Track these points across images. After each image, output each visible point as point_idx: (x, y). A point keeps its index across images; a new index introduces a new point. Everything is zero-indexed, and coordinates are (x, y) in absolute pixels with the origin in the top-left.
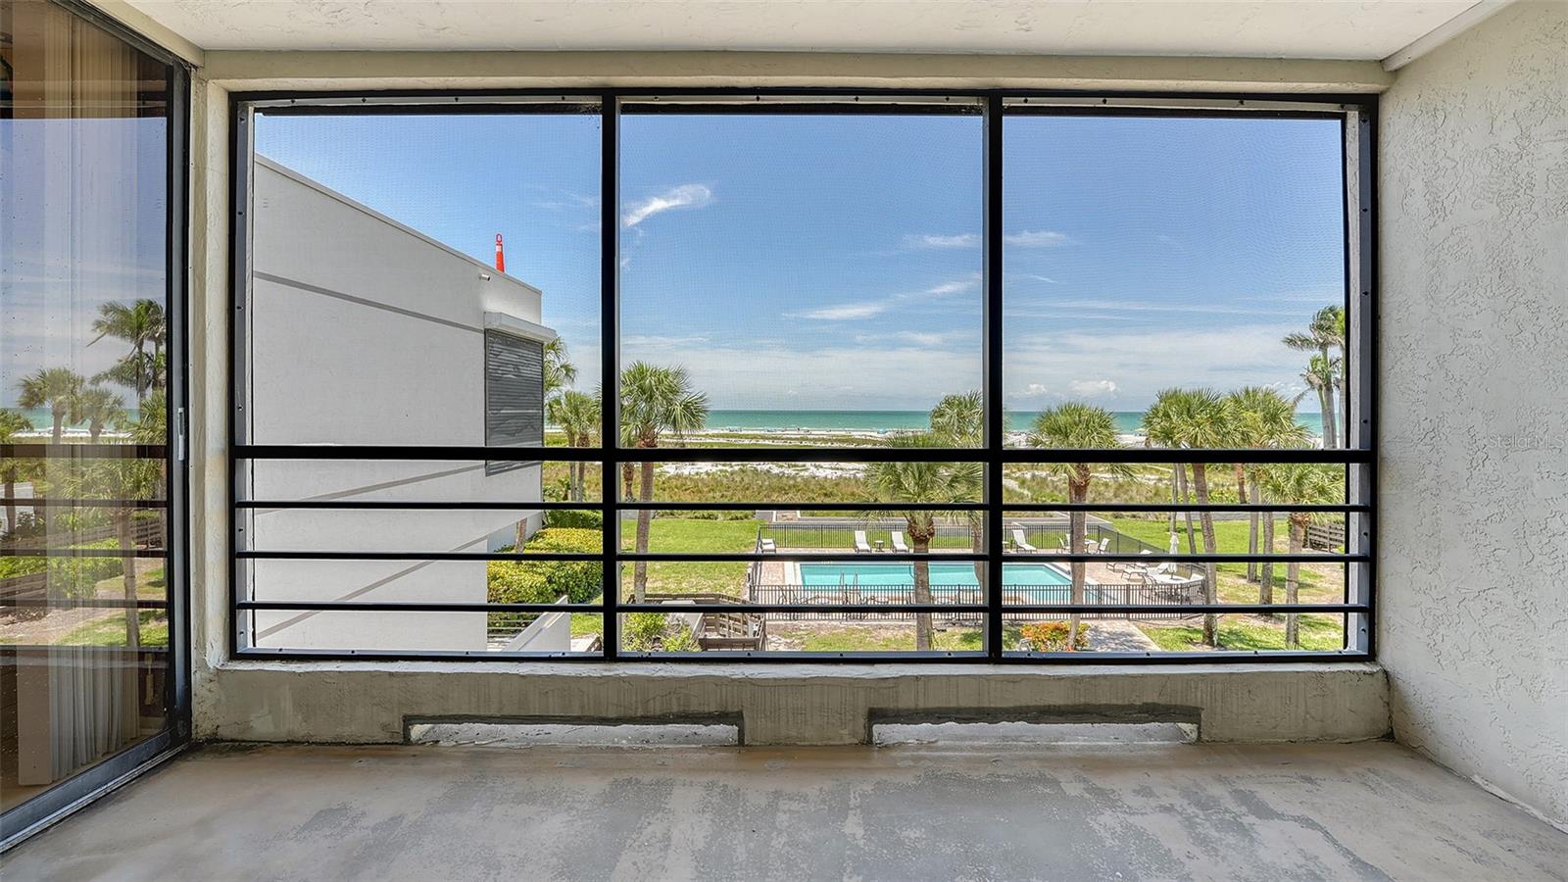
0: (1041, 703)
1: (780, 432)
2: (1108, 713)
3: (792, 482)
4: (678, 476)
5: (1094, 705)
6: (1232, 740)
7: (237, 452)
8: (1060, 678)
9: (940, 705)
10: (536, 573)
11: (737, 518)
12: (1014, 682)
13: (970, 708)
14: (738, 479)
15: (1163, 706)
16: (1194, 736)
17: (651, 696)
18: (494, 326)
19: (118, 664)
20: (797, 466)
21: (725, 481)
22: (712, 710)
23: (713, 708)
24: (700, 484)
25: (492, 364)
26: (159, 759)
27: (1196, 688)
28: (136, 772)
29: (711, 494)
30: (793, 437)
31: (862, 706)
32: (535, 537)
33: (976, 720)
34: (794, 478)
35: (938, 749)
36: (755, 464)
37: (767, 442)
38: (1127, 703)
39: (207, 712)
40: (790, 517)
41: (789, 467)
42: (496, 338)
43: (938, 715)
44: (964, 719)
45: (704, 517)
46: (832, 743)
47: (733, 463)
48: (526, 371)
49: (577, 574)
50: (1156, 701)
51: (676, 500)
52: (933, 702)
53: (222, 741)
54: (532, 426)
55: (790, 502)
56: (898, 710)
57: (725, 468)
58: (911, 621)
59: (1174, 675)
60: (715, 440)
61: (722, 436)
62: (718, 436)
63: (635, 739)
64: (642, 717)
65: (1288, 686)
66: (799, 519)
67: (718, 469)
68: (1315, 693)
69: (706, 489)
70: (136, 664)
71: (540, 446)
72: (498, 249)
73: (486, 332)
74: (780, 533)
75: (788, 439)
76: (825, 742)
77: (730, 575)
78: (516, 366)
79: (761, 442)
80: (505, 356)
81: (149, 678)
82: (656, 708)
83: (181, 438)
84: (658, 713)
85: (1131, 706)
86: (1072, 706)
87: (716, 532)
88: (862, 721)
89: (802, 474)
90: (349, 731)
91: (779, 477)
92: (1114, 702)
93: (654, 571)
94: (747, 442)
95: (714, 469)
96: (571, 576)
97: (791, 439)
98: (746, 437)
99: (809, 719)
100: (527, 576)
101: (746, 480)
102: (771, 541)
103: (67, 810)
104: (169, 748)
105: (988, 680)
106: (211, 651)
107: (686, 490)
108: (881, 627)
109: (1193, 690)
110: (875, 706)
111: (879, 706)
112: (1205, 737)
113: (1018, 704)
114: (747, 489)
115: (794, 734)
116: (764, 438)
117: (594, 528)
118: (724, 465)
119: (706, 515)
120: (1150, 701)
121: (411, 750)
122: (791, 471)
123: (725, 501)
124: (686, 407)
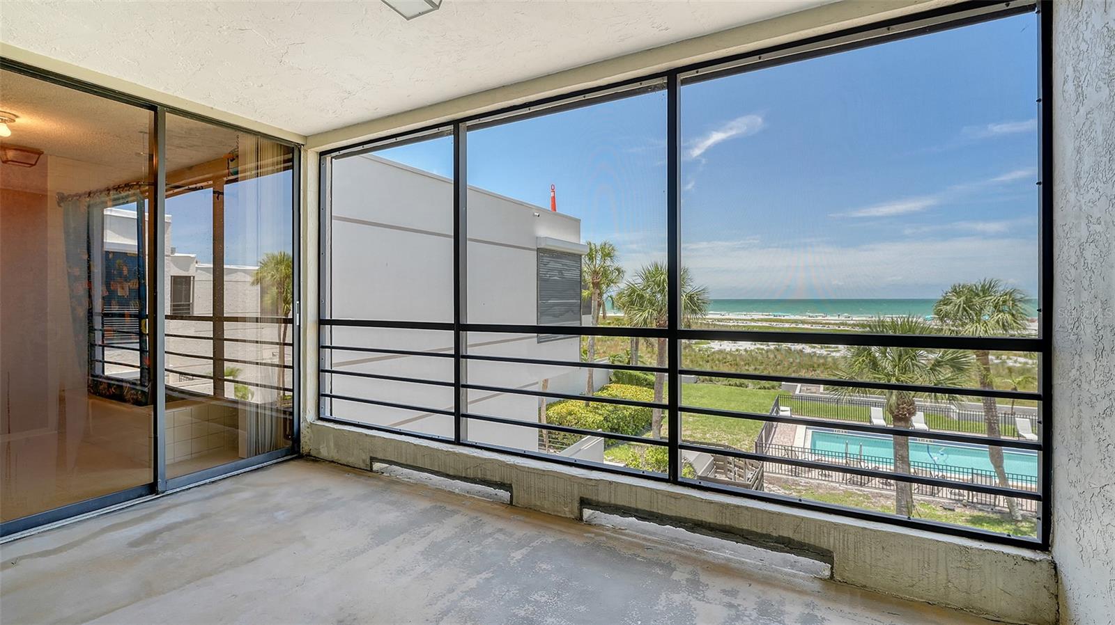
0: (695, 518)
1: (821, 318)
2: (749, 537)
3: (822, 361)
4: (721, 352)
5: (738, 529)
6: (865, 586)
7: (321, 322)
8: (711, 502)
9: (625, 504)
10: (598, 413)
11: (765, 388)
12: (676, 498)
13: (644, 510)
14: (772, 356)
15: (798, 542)
16: (827, 573)
17: (469, 466)
18: (542, 246)
19: (274, 414)
20: (830, 347)
21: (760, 357)
22: (497, 480)
23: (497, 479)
24: (738, 359)
25: (542, 271)
26: (286, 458)
27: (829, 534)
28: (275, 461)
29: (747, 367)
30: (833, 322)
31: (577, 493)
32: (602, 389)
33: (649, 520)
34: (825, 358)
35: (625, 535)
36: (789, 345)
37: (806, 326)
38: (765, 532)
39: (307, 443)
40: (814, 391)
41: (822, 348)
42: (545, 254)
43: (625, 511)
44: (640, 517)
45: (736, 385)
46: (559, 515)
47: (770, 343)
48: (567, 275)
49: (626, 418)
50: (791, 536)
51: (715, 370)
52: (621, 501)
53: (312, 456)
54: (572, 311)
55: (816, 378)
56: (598, 502)
57: (762, 347)
58: (891, 489)
59: (807, 518)
60: (760, 324)
61: (766, 320)
62: (762, 320)
63: (462, 489)
64: (465, 477)
65: (926, 552)
66: (821, 393)
67: (756, 347)
68: (959, 565)
69: (743, 363)
70: (282, 416)
71: (578, 325)
72: (552, 194)
73: (539, 250)
74: (798, 403)
75: (826, 324)
76: (556, 513)
77: (747, 433)
78: (560, 272)
79: (800, 326)
80: (552, 265)
81: (288, 422)
82: (471, 474)
83: (298, 315)
84: (472, 477)
85: (768, 536)
86: (719, 525)
87: (745, 398)
88: (576, 505)
89: (834, 354)
90: (351, 460)
91: (811, 356)
92: (754, 529)
93: (687, 422)
94: (787, 325)
95: (753, 347)
96: (622, 419)
97: (830, 324)
98: (787, 321)
99: (547, 496)
100: (591, 415)
101: (779, 357)
102: (788, 409)
103: (247, 469)
104: (291, 454)
105: (657, 493)
106: (309, 415)
107: (725, 363)
108: (882, 495)
109: (826, 535)
110: (584, 496)
111: (587, 497)
112: (837, 577)
113: (678, 515)
114: (779, 364)
115: (538, 503)
116: (803, 322)
117: (645, 386)
118: (761, 344)
119: (738, 383)
120: (785, 535)
121: (370, 474)
122: (824, 352)
123: (757, 373)
124: (691, 298)
